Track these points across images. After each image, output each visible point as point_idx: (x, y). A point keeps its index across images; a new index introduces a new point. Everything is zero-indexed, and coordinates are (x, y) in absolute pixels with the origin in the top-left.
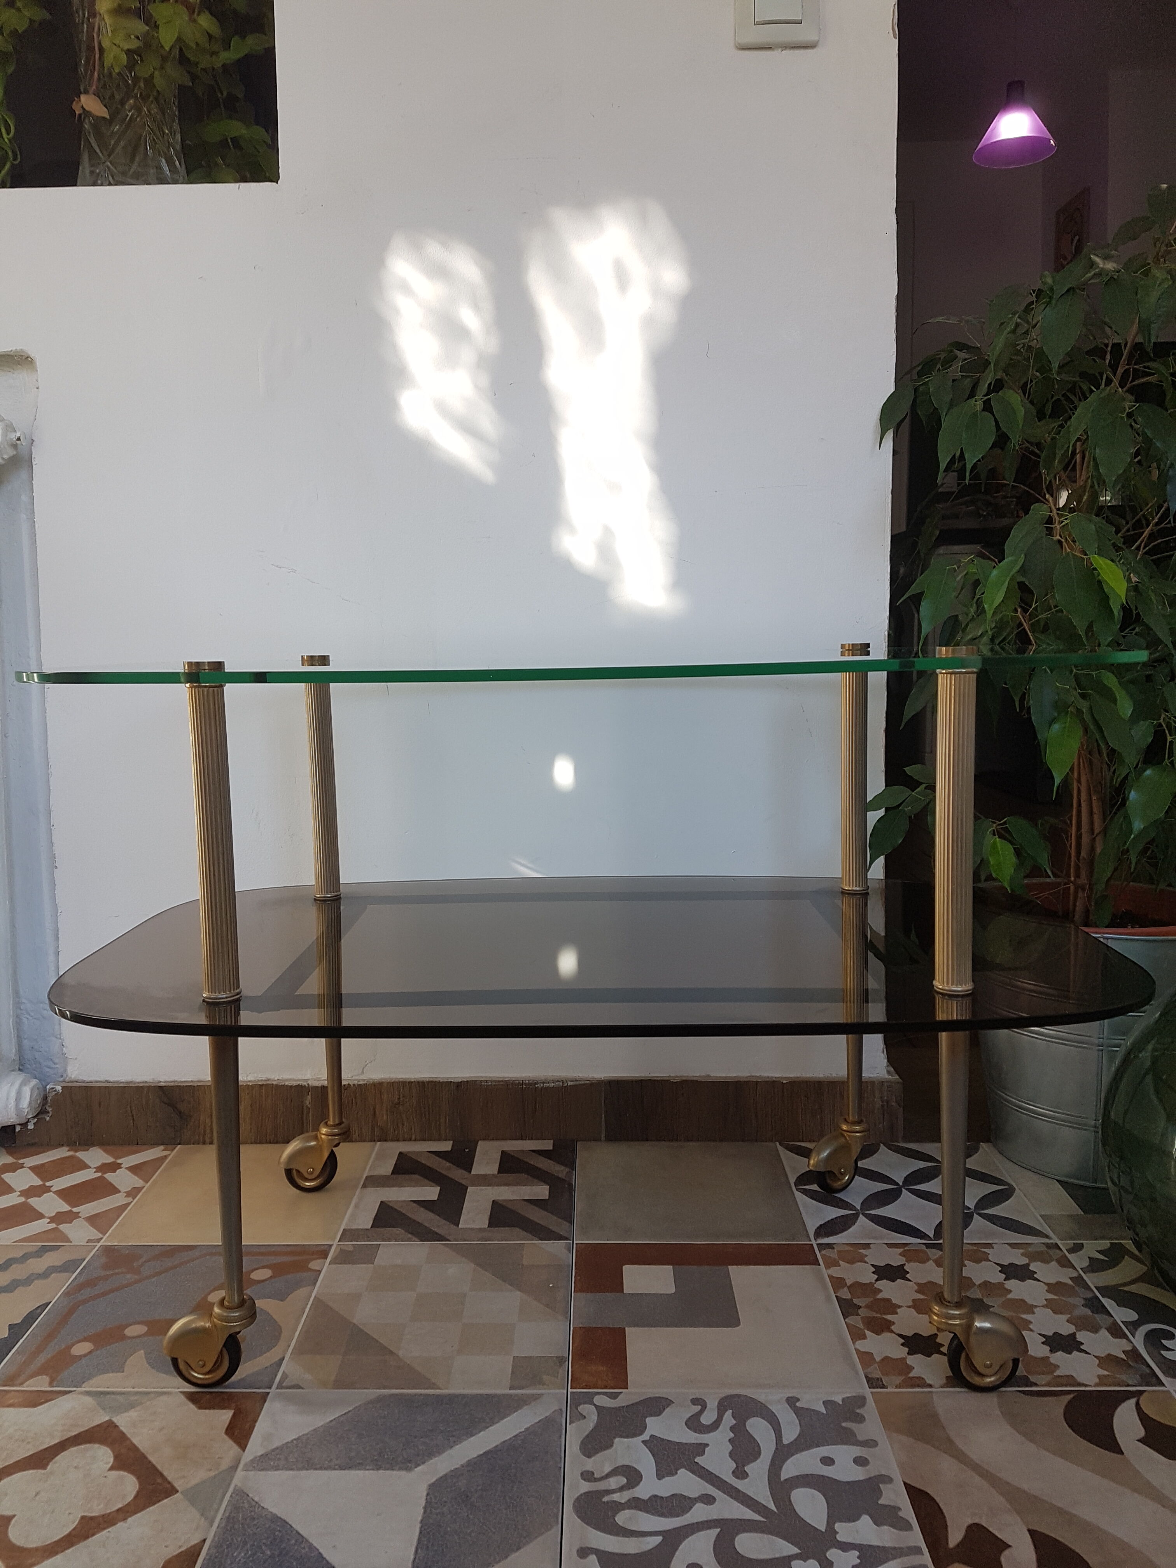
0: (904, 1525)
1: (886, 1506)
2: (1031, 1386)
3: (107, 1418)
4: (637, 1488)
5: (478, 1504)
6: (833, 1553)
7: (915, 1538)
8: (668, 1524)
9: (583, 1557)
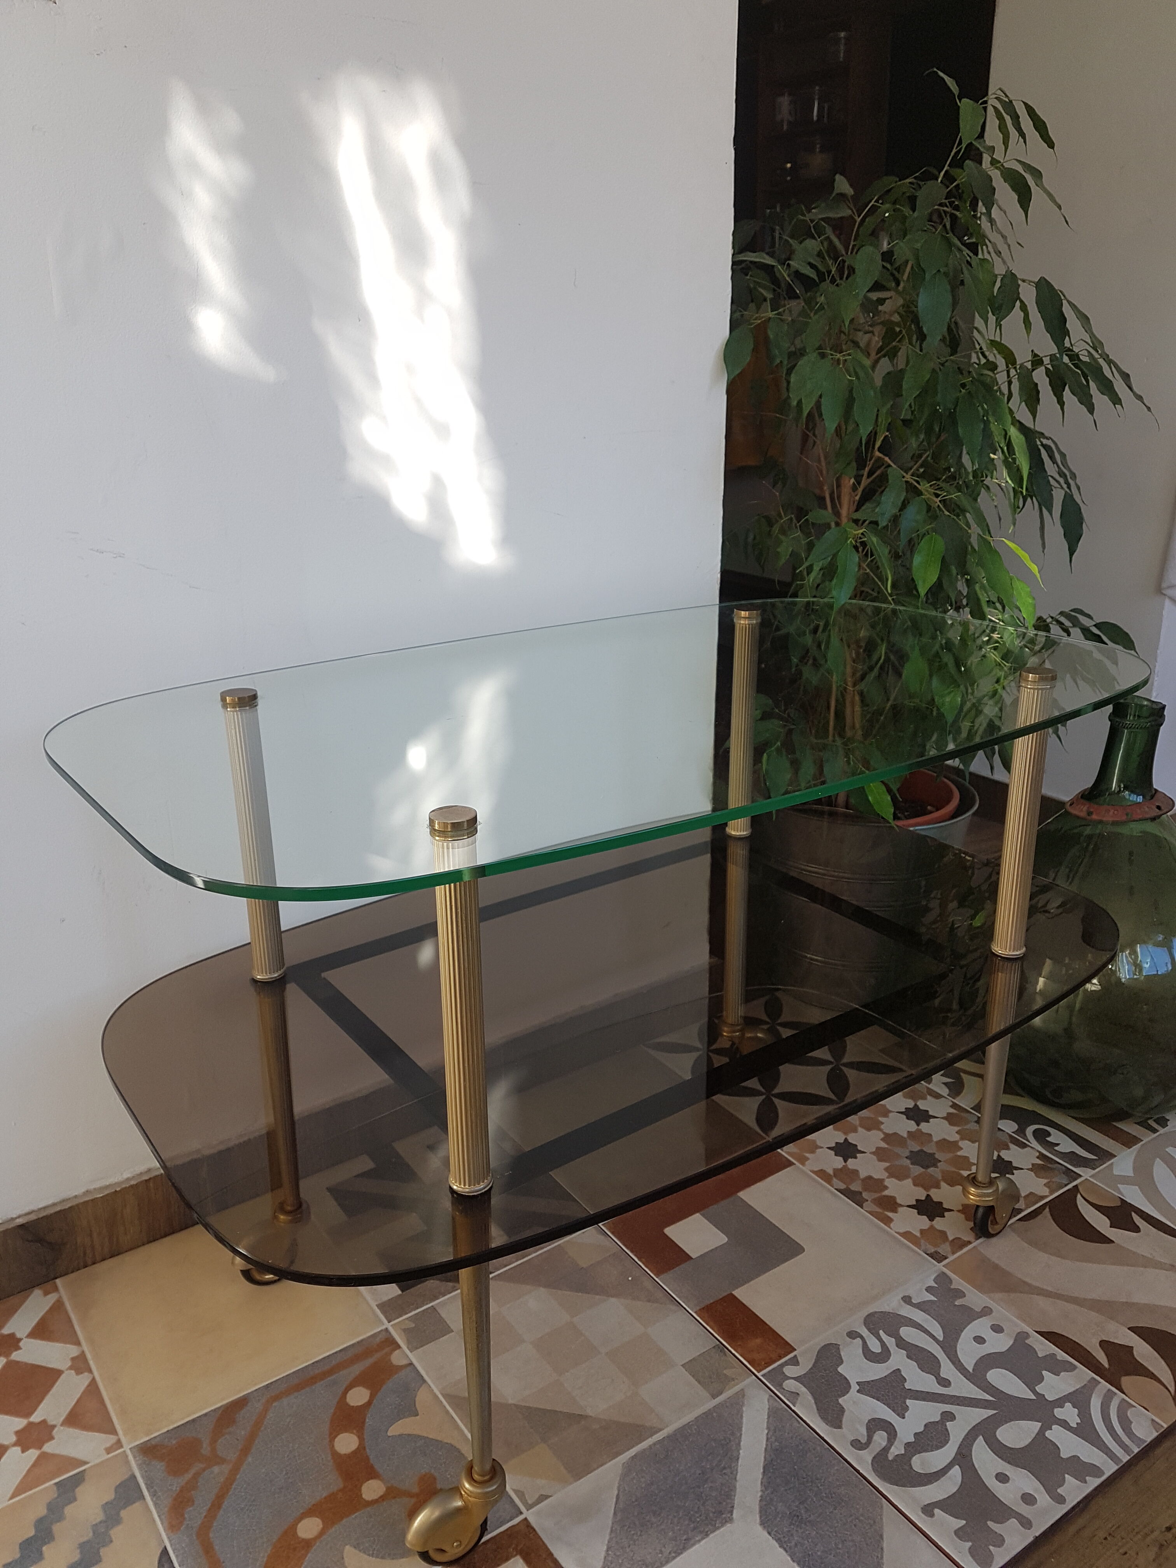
0: (1068, 1367)
1: (1045, 1356)
2: (1020, 1213)
4: (898, 1435)
5: (812, 1517)
6: (1058, 1412)
7: (1086, 1374)
8: (948, 1452)
9: (932, 1515)
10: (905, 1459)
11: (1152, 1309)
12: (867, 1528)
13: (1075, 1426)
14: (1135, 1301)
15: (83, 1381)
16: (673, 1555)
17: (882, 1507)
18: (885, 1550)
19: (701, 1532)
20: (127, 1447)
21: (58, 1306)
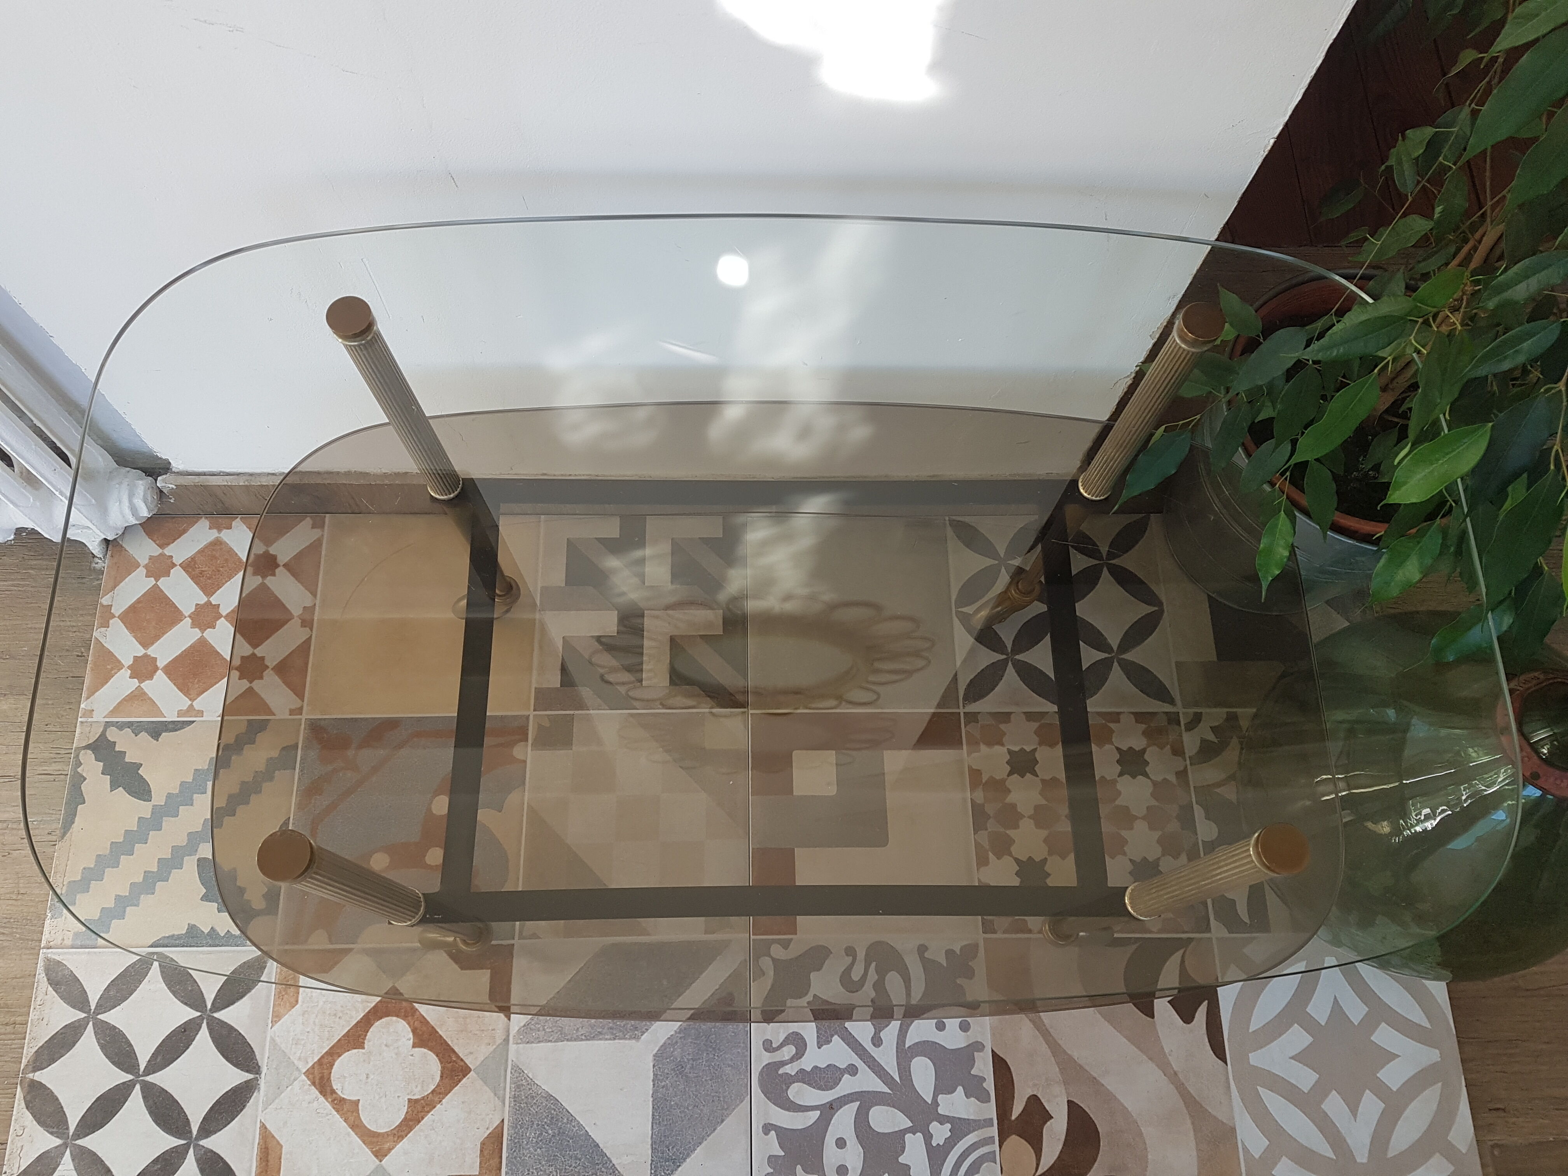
0: (983, 1098)
1: (976, 1076)
3: (391, 985)
4: (802, 1059)
5: (690, 1075)
6: (934, 1127)
7: (990, 1110)
8: (825, 1097)
9: (766, 1134)
10: (790, 1080)
11: (1109, 1098)
12: (719, 1108)
13: (934, 1145)
14: (1103, 1082)
15: (302, 635)
16: (583, 1037)
17: (742, 1101)
18: (716, 1131)
19: (612, 1034)
20: (304, 716)
21: (316, 546)
